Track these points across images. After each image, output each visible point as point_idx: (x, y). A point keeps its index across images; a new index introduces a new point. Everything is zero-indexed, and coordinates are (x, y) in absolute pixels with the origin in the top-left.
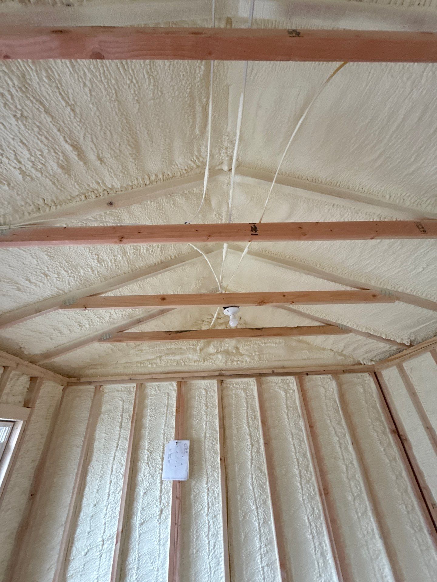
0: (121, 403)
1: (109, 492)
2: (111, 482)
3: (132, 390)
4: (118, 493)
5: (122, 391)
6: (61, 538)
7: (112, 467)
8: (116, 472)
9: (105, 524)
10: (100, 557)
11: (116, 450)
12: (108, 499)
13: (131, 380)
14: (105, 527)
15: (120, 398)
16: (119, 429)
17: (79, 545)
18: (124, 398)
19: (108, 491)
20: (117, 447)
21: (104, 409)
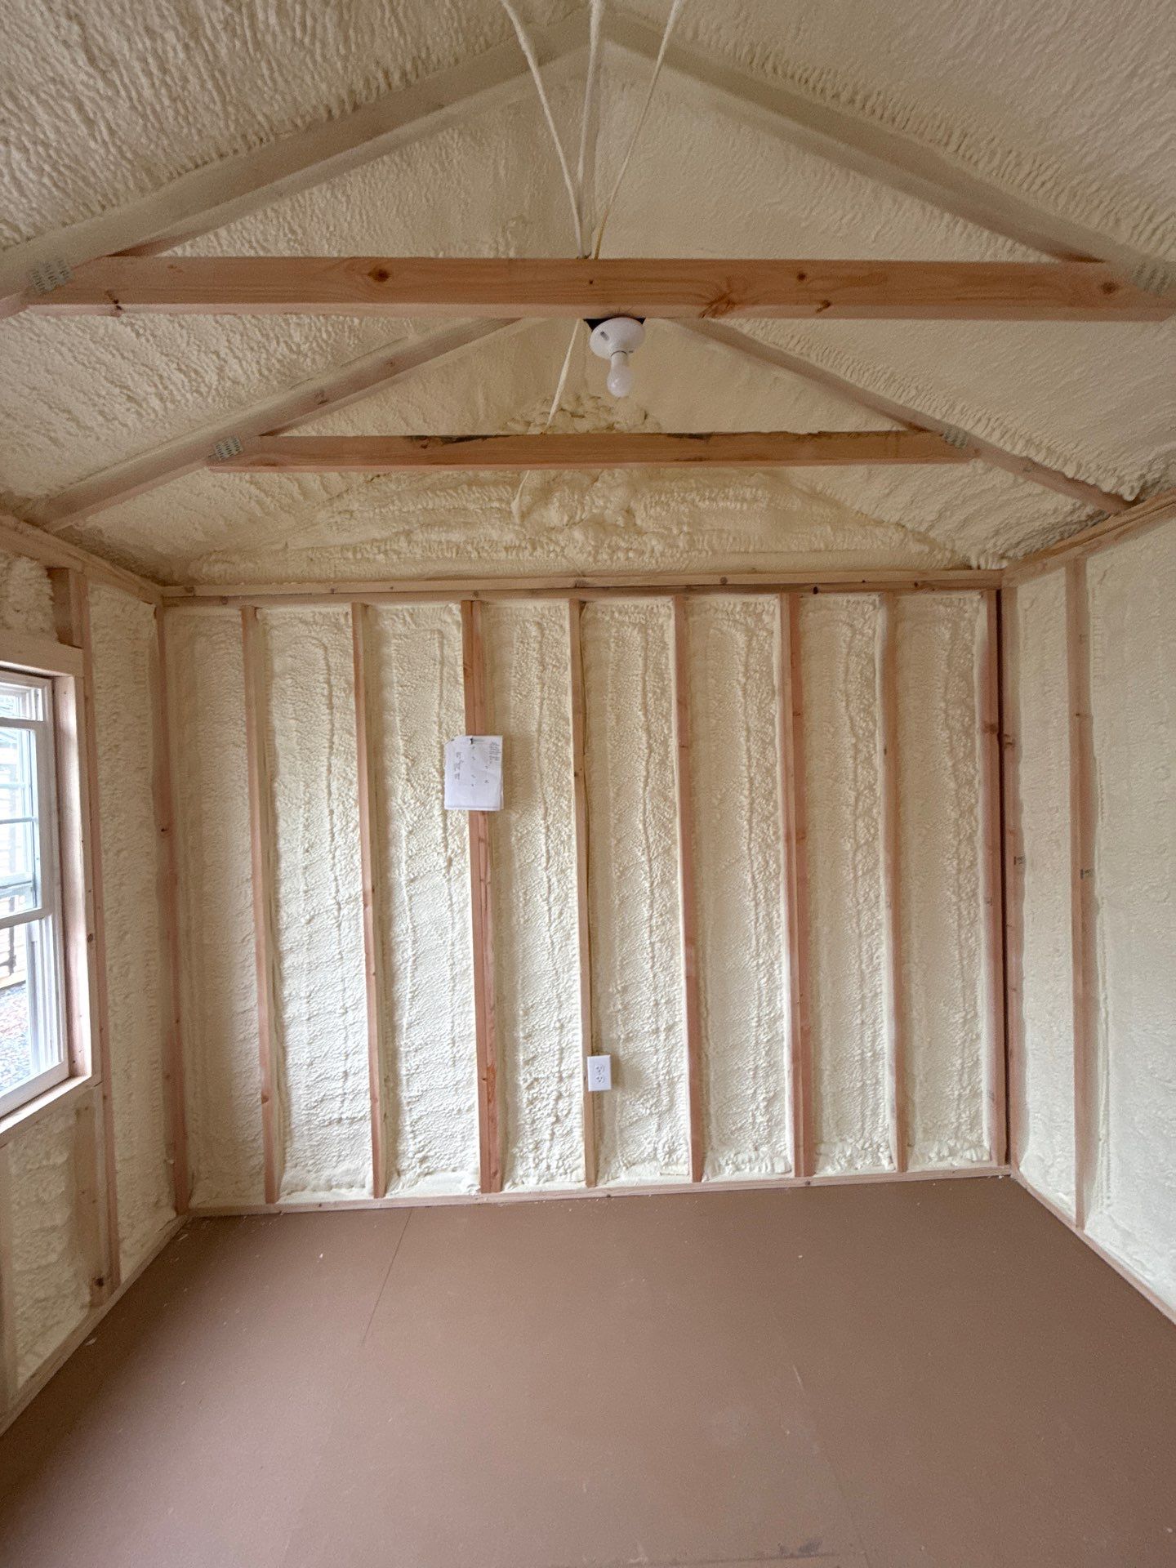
0: (320, 652)
1: (332, 829)
2: (332, 812)
3: (342, 621)
4: (353, 831)
5: (315, 623)
6: (252, 898)
7: (329, 786)
8: (340, 795)
9: (336, 879)
10: (339, 926)
11: (331, 754)
12: (333, 840)
13: (333, 595)
14: (337, 886)
15: (314, 641)
16: (328, 711)
17: (293, 910)
18: (325, 640)
19: (328, 827)
20: (331, 747)
21: (278, 664)
